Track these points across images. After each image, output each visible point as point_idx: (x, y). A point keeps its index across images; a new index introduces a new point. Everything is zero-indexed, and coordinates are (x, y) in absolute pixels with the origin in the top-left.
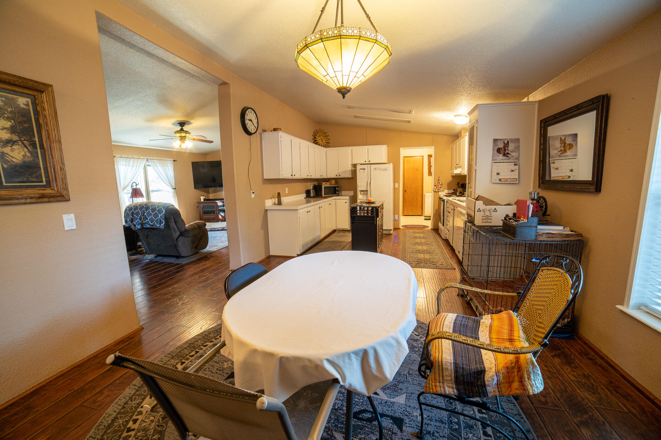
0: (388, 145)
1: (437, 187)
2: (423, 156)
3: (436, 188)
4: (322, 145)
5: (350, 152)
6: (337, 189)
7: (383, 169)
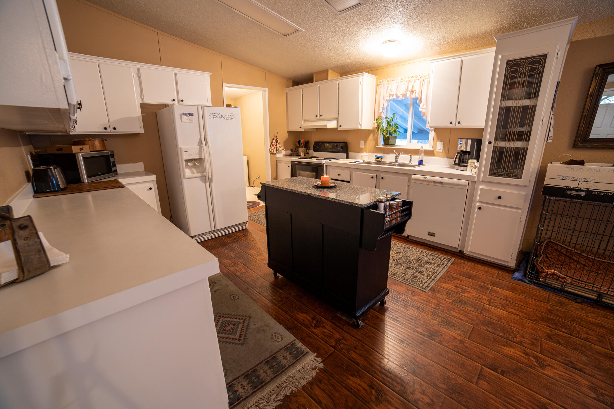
3: (274, 149)
6: (112, 160)
7: (226, 117)
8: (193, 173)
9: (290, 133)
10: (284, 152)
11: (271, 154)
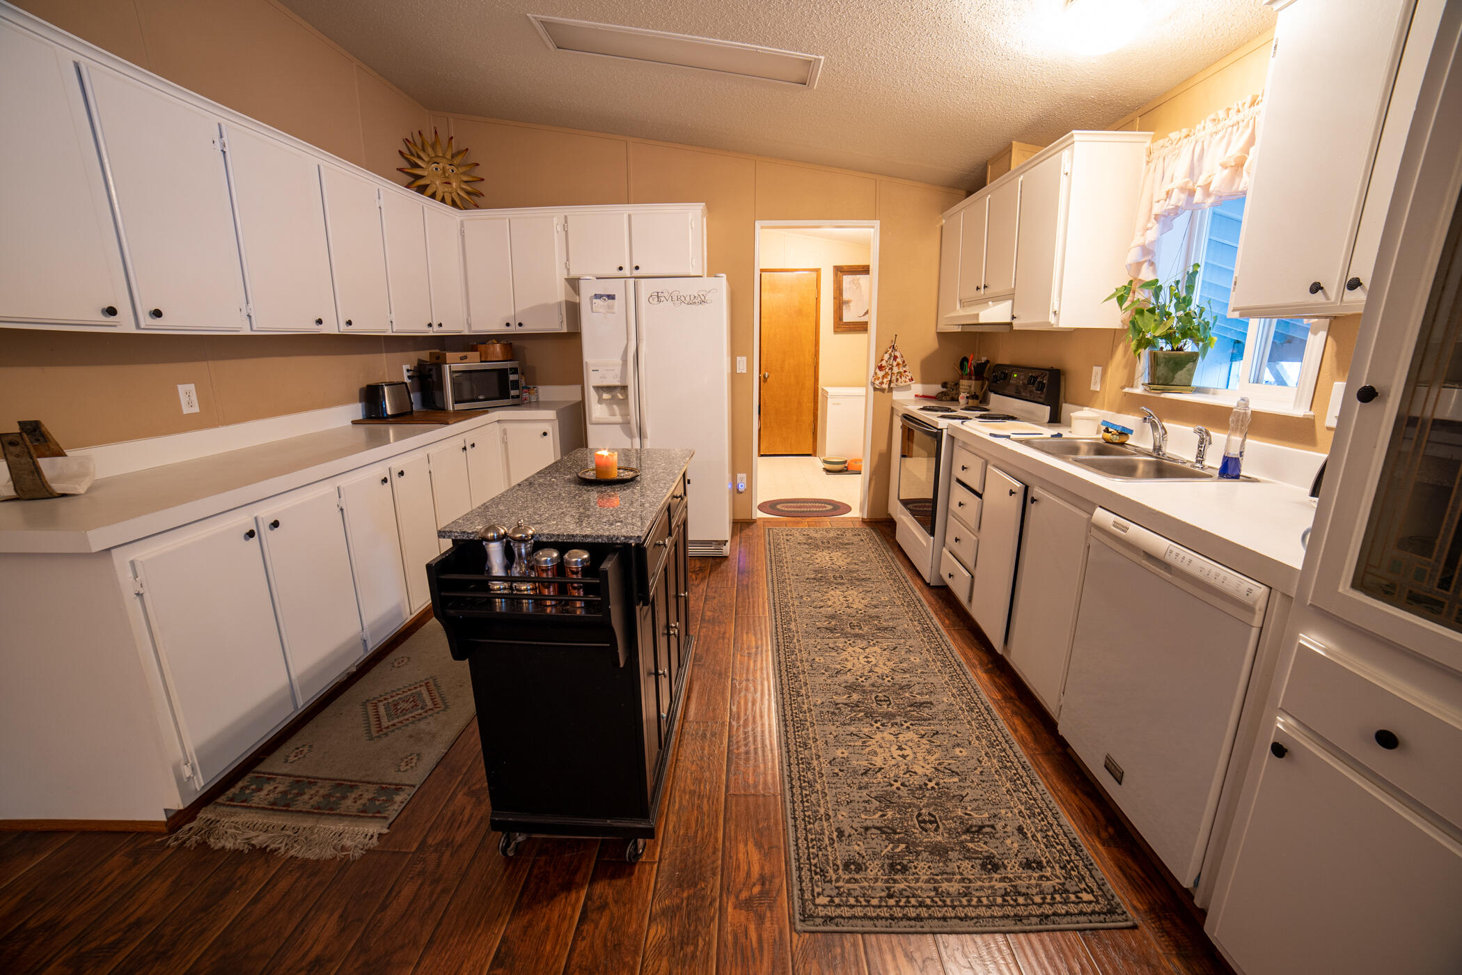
0: (709, 208)
1: (887, 374)
2: (818, 271)
3: (884, 377)
4: (448, 199)
5: (560, 228)
6: (512, 377)
7: (688, 299)
8: (613, 414)
9: (942, 336)
10: (918, 388)
11: (875, 389)
